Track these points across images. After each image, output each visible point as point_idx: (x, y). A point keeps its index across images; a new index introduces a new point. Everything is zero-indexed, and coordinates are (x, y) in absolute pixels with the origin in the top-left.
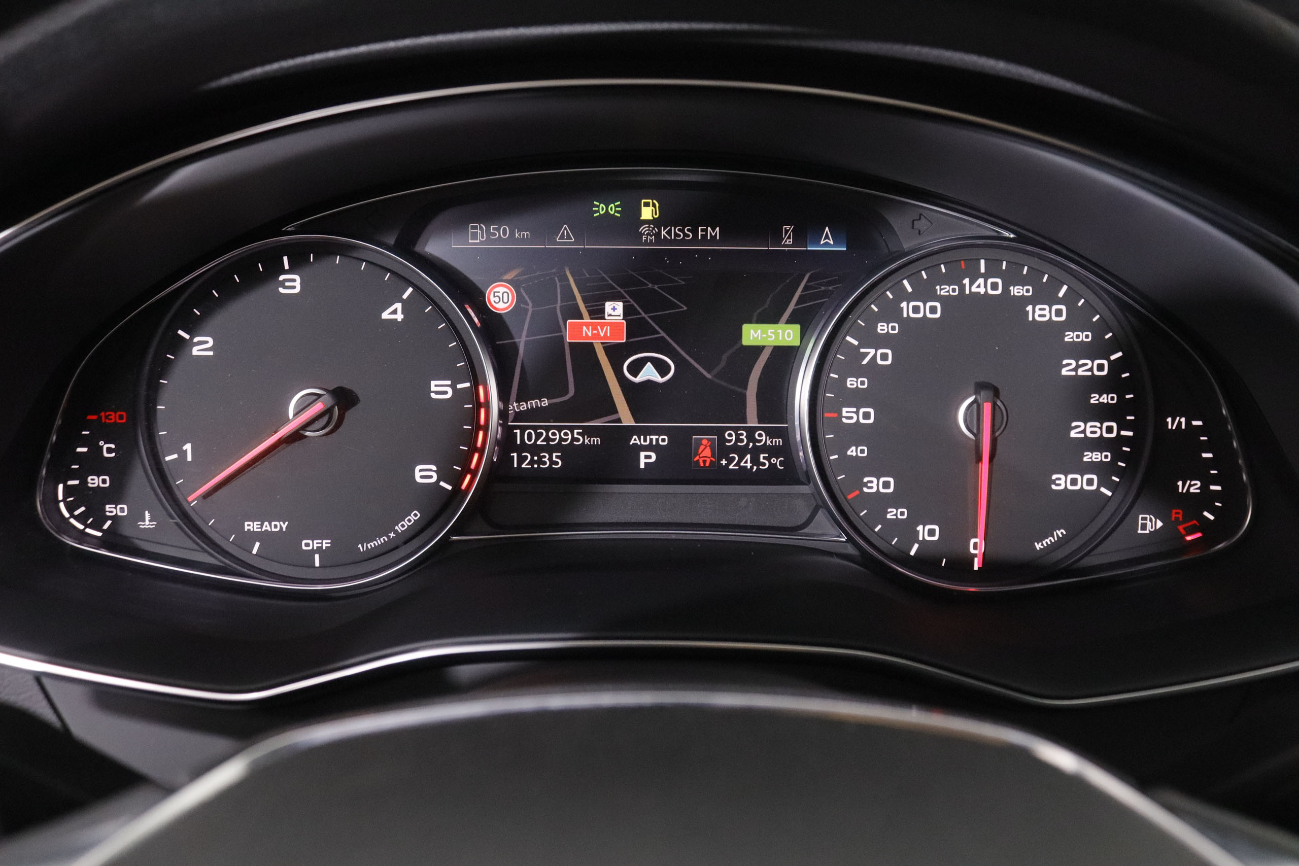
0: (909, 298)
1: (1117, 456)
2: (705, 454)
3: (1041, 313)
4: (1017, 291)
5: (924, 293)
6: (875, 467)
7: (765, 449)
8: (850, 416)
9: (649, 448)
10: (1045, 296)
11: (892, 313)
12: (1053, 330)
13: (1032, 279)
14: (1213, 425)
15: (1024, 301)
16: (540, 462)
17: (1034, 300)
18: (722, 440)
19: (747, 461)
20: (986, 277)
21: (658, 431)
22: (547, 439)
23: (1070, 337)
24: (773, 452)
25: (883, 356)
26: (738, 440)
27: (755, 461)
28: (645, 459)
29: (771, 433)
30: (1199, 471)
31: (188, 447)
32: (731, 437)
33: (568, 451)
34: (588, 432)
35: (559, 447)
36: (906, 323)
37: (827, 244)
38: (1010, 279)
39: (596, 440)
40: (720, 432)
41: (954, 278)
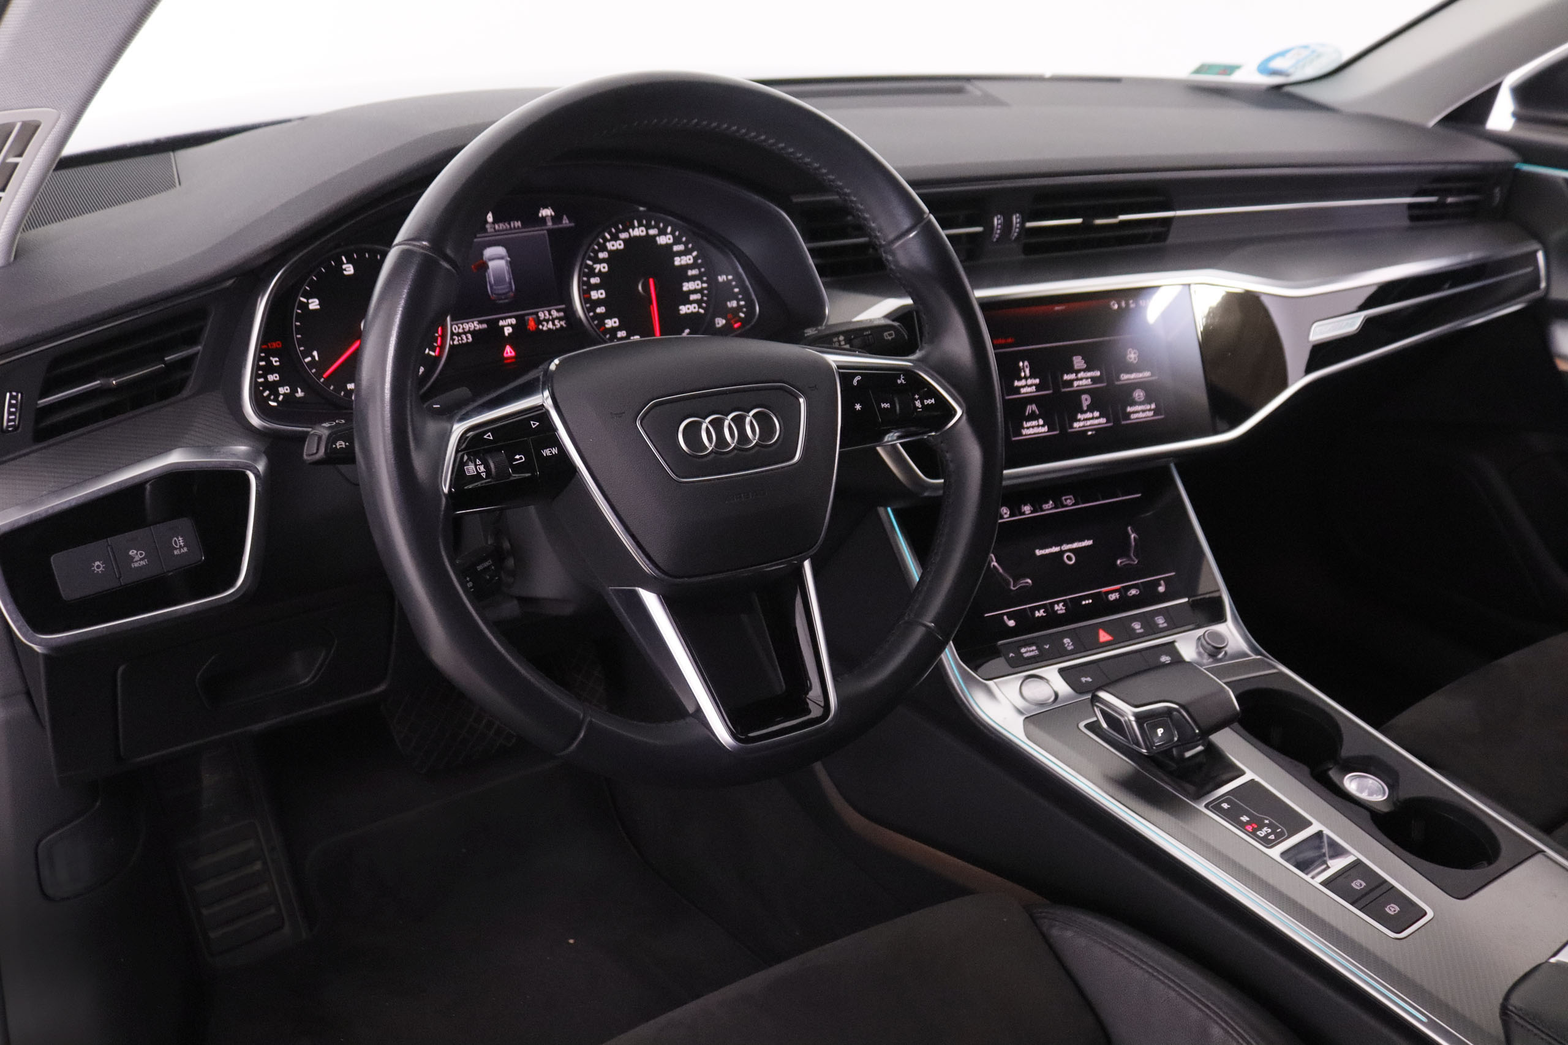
0: (609, 241)
1: (703, 295)
2: (531, 325)
3: (662, 240)
4: (652, 232)
5: (615, 238)
6: (609, 315)
7: (557, 318)
8: (595, 295)
9: (508, 325)
10: (662, 232)
11: (603, 248)
12: (668, 247)
13: (656, 226)
14: (737, 276)
15: (654, 236)
16: (462, 339)
17: (659, 235)
18: (538, 317)
19: (550, 325)
20: (638, 227)
21: (510, 317)
22: (463, 329)
23: (676, 248)
24: (560, 319)
25: (603, 268)
26: (545, 315)
27: (554, 324)
28: (508, 331)
29: (558, 311)
30: (735, 297)
31: (315, 353)
32: (541, 315)
33: (473, 333)
34: (480, 322)
35: (469, 332)
36: (610, 252)
37: (566, 223)
38: (648, 227)
39: (485, 326)
40: (537, 313)
41: (625, 230)
